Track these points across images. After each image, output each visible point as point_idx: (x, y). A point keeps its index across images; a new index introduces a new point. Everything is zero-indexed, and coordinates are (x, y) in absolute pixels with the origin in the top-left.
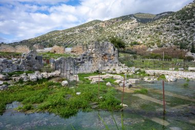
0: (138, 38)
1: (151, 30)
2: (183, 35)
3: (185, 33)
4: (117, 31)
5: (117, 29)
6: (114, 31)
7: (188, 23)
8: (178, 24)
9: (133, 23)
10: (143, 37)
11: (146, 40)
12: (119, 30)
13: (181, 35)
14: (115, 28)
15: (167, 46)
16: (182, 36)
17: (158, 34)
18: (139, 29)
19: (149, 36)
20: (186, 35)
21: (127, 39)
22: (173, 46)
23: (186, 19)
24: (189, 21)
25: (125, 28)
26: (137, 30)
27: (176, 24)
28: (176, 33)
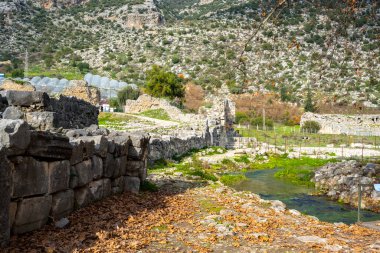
0: (176, 61)
1: (206, 43)
2: (284, 64)
3: (287, 60)
4: (94, 29)
5: (94, 22)
6: (84, 29)
7: (292, 33)
8: (270, 35)
9: (146, 10)
10: (188, 61)
11: (198, 69)
12: (102, 27)
13: (278, 64)
14: (87, 18)
15: (251, 92)
16: (282, 68)
17: (224, 56)
18: (171, 34)
19: (205, 60)
20: (291, 65)
21: (143, 61)
22: (265, 91)
23: (286, 24)
24: (292, 28)
25: (119, 21)
26: (169, 38)
27: (265, 34)
28: (267, 57)
